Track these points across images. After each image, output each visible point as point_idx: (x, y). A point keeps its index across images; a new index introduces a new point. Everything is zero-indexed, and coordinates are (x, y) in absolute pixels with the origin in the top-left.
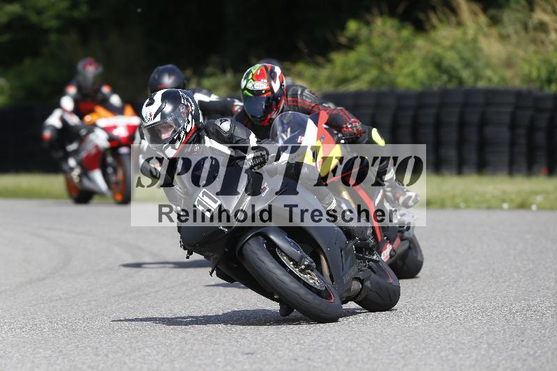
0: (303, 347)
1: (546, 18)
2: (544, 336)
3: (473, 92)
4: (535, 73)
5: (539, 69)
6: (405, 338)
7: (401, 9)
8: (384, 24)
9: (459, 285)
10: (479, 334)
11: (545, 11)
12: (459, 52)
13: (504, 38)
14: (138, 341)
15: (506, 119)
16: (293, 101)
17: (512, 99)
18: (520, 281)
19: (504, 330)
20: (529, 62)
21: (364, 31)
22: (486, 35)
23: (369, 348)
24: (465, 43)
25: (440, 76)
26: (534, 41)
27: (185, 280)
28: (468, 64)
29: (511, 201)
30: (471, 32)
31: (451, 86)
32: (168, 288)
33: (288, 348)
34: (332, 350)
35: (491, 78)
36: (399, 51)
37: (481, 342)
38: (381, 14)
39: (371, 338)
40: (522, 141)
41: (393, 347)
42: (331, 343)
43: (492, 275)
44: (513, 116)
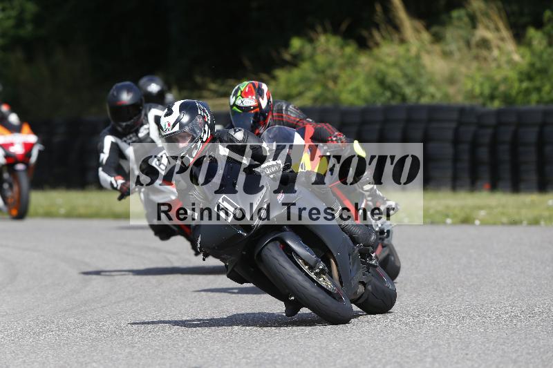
0: (249, 361)
1: (489, 35)
2: (489, 350)
3: (417, 108)
4: (477, 90)
5: (482, 85)
6: (350, 351)
7: (344, 27)
8: (328, 41)
9: (403, 299)
10: (424, 348)
11: (487, 28)
12: (402, 70)
13: (446, 55)
14: (85, 356)
15: (449, 134)
16: (279, 117)
17: (455, 116)
18: (464, 296)
19: (449, 343)
20: (472, 78)
21: (308, 49)
22: (429, 52)
23: (314, 362)
24: (408, 60)
25: (383, 93)
26: (476, 58)
27: (131, 295)
28: (411, 82)
29: (455, 216)
30: (414, 50)
31: (394, 103)
32: (115, 303)
33: (234, 362)
34: (278, 364)
35: (434, 94)
36: (343, 67)
37: (426, 356)
38: (325, 31)
39: (316, 352)
40: (465, 157)
41: (339, 361)
42: (277, 357)
43: (436, 290)
44: (456, 131)
